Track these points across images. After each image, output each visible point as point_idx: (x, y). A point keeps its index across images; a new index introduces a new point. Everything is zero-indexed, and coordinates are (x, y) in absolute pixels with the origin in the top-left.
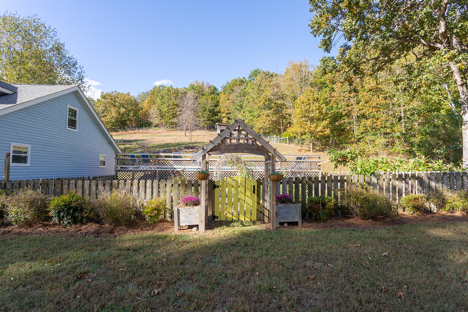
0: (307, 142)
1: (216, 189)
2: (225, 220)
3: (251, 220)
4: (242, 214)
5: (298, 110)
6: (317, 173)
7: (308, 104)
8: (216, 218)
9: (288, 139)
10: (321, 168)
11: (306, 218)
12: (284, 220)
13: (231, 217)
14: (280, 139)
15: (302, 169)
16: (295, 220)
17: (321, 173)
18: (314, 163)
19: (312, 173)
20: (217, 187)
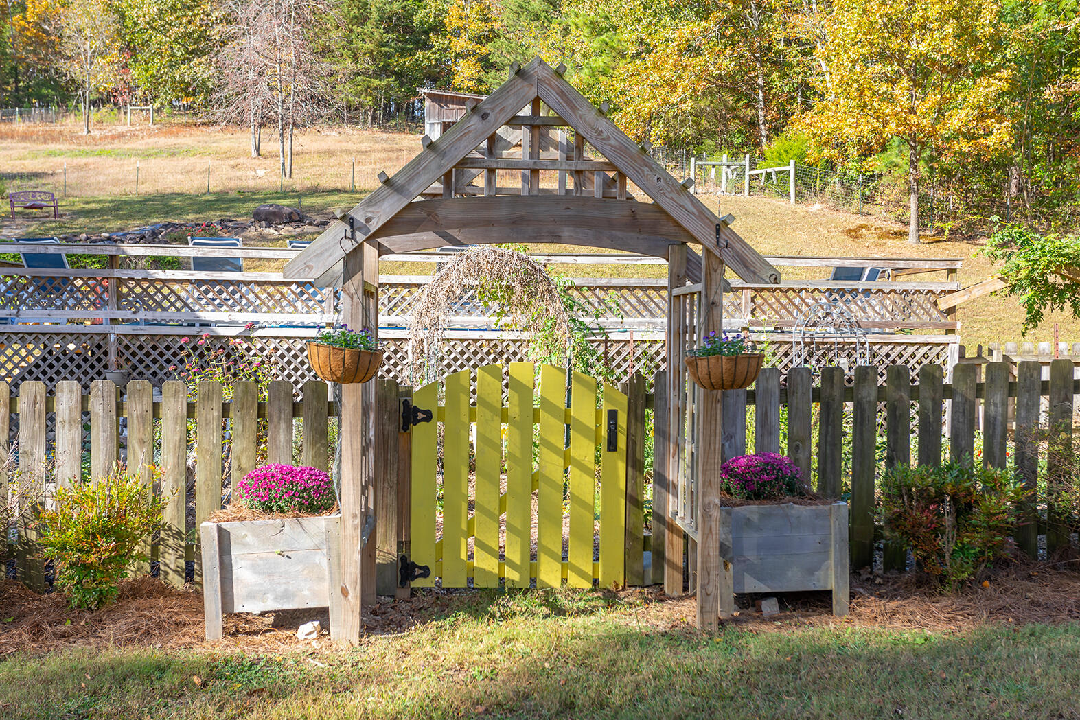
1: (418, 430)
3: (595, 582)
4: (551, 556)
5: (850, 23)
6: (936, 349)
8: (420, 576)
9: (796, 175)
10: (955, 325)
11: (871, 573)
12: (762, 585)
13: (496, 571)
14: (752, 172)
15: (860, 327)
16: (819, 580)
17: (957, 347)
18: (921, 299)
19: (911, 350)
20: (423, 420)
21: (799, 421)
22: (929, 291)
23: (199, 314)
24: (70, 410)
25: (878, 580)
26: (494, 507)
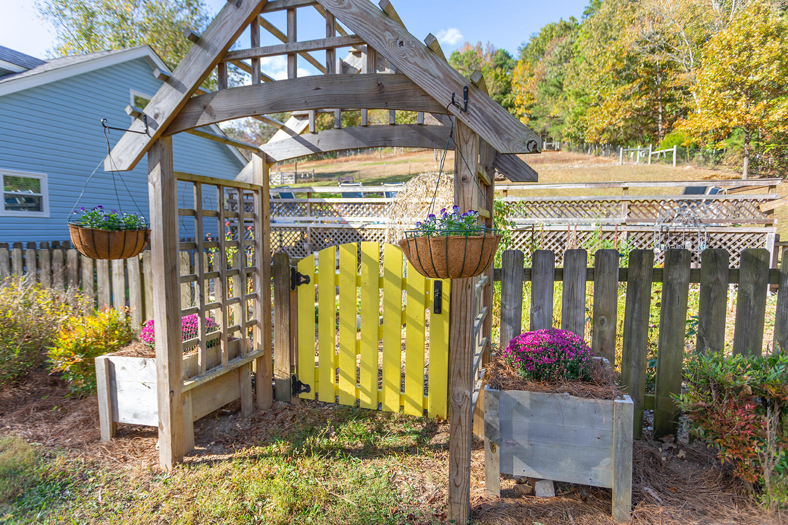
0: (730, 158)
1: (302, 289)
2: (332, 400)
3: (425, 412)
4: (392, 387)
5: (709, 72)
6: (757, 236)
7: (745, 49)
8: (304, 391)
9: (677, 152)
10: (773, 221)
11: (675, 442)
12: (533, 471)
13: (354, 394)
14: (653, 153)
15: (701, 222)
16: (596, 476)
17: (774, 235)
18: (748, 205)
19: (738, 236)
20: (304, 282)
21: (606, 297)
22: (754, 200)
23: (344, 218)
24: (119, 267)
25: (682, 454)
26: (352, 348)
